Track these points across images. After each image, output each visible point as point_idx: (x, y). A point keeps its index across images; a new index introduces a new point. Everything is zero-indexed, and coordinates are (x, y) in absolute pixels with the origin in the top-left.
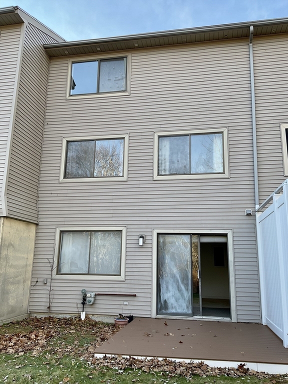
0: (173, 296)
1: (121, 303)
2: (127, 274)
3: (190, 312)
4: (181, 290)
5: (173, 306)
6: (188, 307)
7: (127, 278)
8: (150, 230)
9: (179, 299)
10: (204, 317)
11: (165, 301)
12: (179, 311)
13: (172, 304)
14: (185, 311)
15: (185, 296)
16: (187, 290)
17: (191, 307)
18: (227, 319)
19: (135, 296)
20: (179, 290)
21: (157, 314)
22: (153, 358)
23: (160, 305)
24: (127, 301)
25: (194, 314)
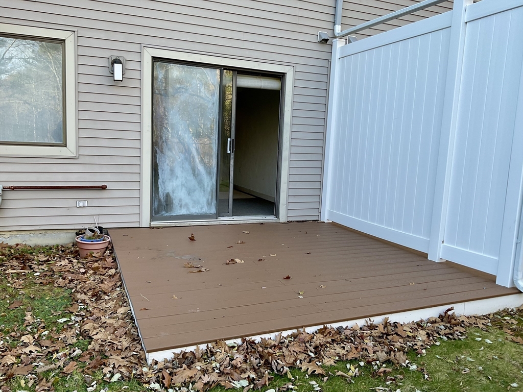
0: (183, 185)
1: (72, 203)
2: (83, 142)
3: (213, 211)
4: (198, 175)
5: (183, 203)
6: (209, 204)
7: (83, 151)
8: (136, 48)
9: (194, 191)
10: (236, 218)
11: (168, 195)
12: (194, 210)
13: (180, 200)
14: (205, 210)
15: (206, 184)
16: (209, 173)
17: (214, 202)
18: (270, 219)
19: (104, 188)
20: (194, 175)
21: (152, 218)
22: (295, 331)
23: (156, 203)
24: (85, 199)
25: (219, 214)
